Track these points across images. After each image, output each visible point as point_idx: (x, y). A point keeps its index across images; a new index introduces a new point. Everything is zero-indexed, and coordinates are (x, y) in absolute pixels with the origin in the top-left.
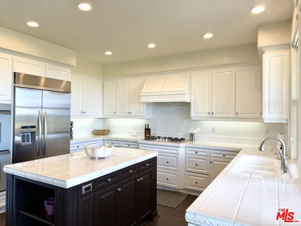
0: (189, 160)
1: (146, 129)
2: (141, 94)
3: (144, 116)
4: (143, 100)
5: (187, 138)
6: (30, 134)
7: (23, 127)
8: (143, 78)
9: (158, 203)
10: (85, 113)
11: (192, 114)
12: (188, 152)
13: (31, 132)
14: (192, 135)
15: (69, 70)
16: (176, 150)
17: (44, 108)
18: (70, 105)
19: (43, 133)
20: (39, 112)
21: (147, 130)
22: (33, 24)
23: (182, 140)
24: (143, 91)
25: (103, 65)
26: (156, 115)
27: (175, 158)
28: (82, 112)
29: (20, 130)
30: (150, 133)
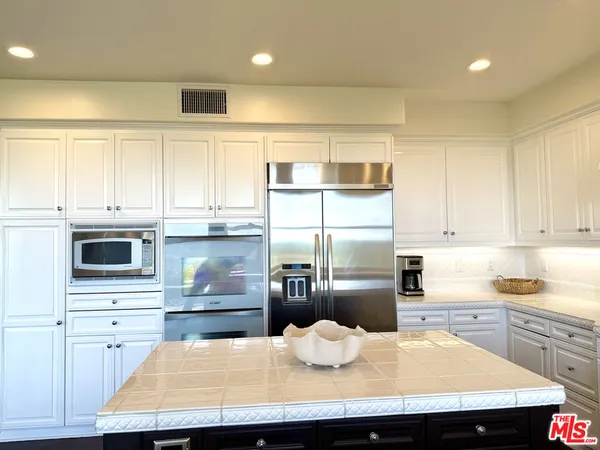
6: (304, 279)
7: (286, 267)
10: (453, 234)
17: (328, 227)
20: (317, 236)
22: (262, 59)
28: (445, 233)
29: (280, 272)
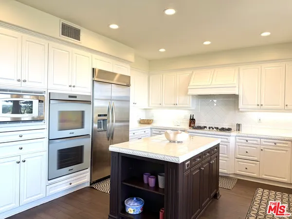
0: (239, 148)
1: (191, 119)
2: (189, 87)
3: (189, 108)
4: (191, 92)
5: (234, 128)
7: (99, 115)
8: (190, 72)
9: (219, 186)
11: (241, 105)
12: (238, 140)
13: (103, 120)
14: (239, 125)
15: (128, 66)
16: (227, 139)
17: (113, 100)
18: (129, 97)
19: (112, 121)
20: (110, 103)
21: (192, 121)
23: (229, 130)
24: (191, 84)
25: (150, 61)
26: (200, 106)
27: (226, 146)
28: (134, 103)
29: (97, 118)
30: (194, 123)
